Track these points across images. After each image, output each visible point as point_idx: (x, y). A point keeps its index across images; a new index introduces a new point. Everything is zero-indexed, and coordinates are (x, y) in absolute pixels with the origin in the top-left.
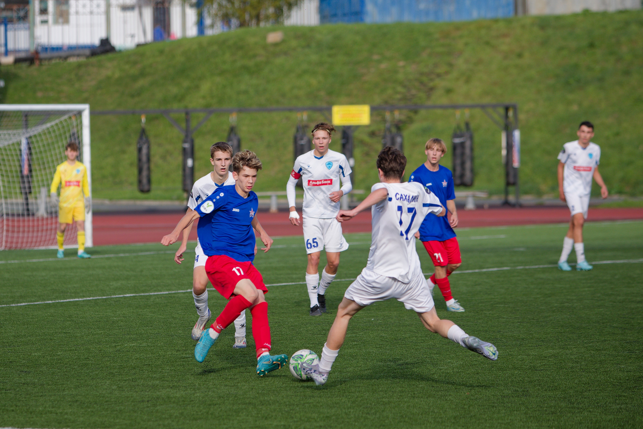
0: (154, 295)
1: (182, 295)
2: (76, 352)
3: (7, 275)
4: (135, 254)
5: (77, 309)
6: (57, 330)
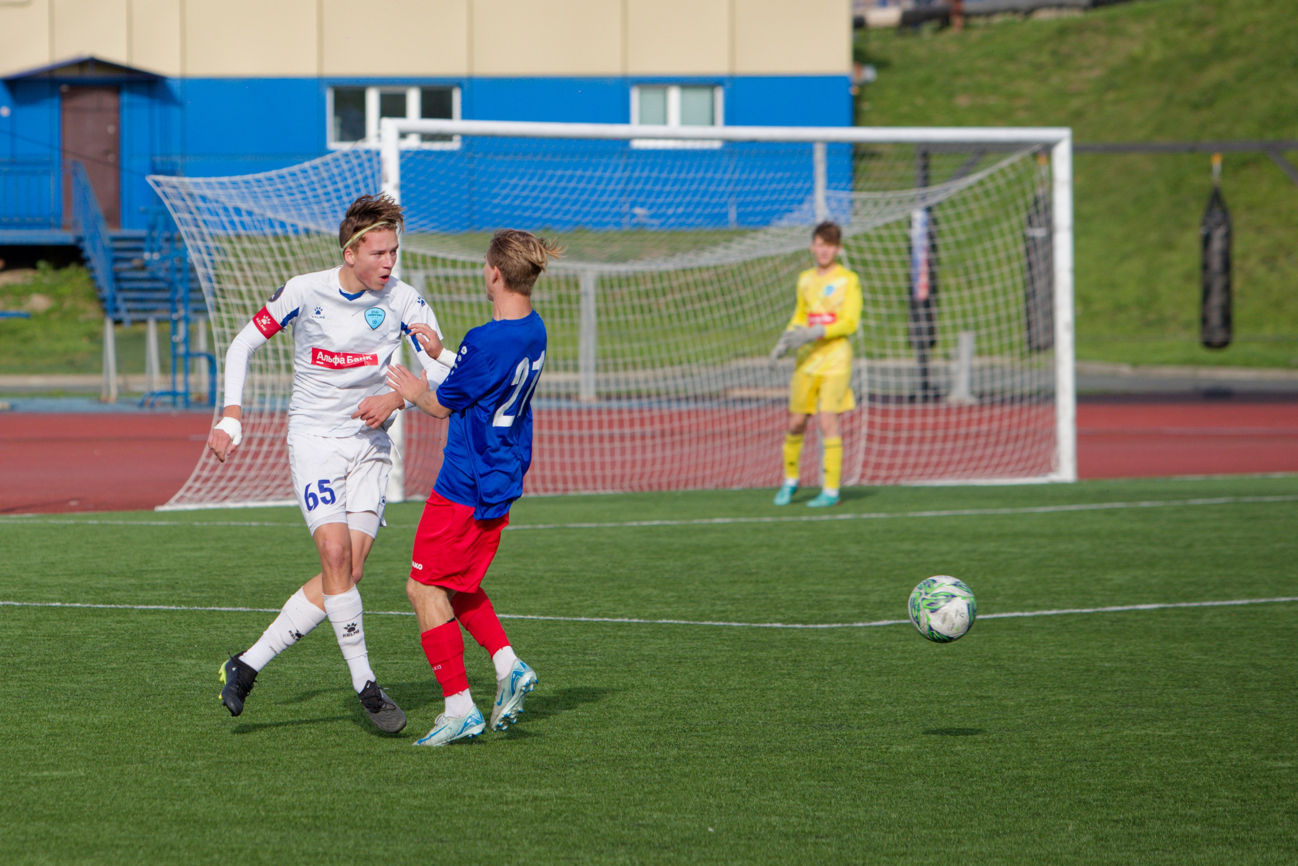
0: (1213, 607)
1: (1284, 608)
2: (999, 745)
3: (854, 550)
4: (1178, 503)
5: (1016, 639)
6: (958, 691)
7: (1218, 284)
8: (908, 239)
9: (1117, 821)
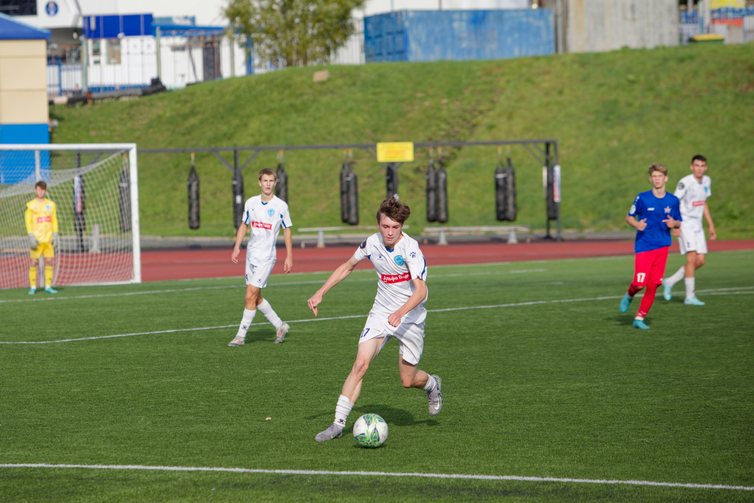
0: (196, 331)
1: (223, 330)
2: (114, 387)
3: (54, 312)
4: (181, 290)
5: (120, 345)
6: (97, 367)
7: (195, 204)
8: (73, 189)
9: (161, 416)
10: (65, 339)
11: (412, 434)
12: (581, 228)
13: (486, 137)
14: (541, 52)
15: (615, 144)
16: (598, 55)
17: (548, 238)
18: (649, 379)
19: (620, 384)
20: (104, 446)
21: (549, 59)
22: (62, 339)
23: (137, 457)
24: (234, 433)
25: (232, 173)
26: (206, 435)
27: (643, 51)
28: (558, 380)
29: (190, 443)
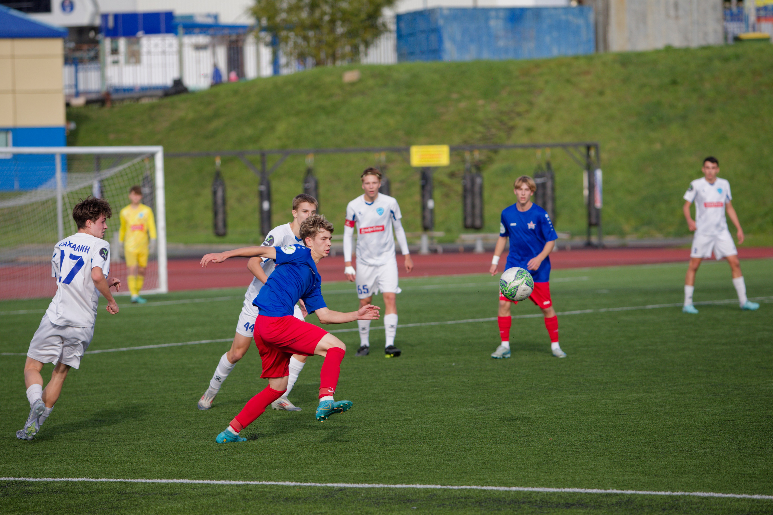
4: (211, 300)
5: (153, 357)
6: (131, 379)
7: (220, 210)
9: (202, 429)
10: (94, 350)
11: (466, 446)
12: (622, 234)
13: (525, 140)
14: (581, 51)
15: (657, 147)
16: (640, 55)
17: (589, 245)
18: (707, 389)
19: (678, 394)
20: (146, 460)
21: (589, 58)
22: (91, 350)
23: (181, 471)
24: (281, 446)
25: (258, 178)
26: (251, 448)
27: (687, 50)
28: (613, 390)
29: (236, 456)
